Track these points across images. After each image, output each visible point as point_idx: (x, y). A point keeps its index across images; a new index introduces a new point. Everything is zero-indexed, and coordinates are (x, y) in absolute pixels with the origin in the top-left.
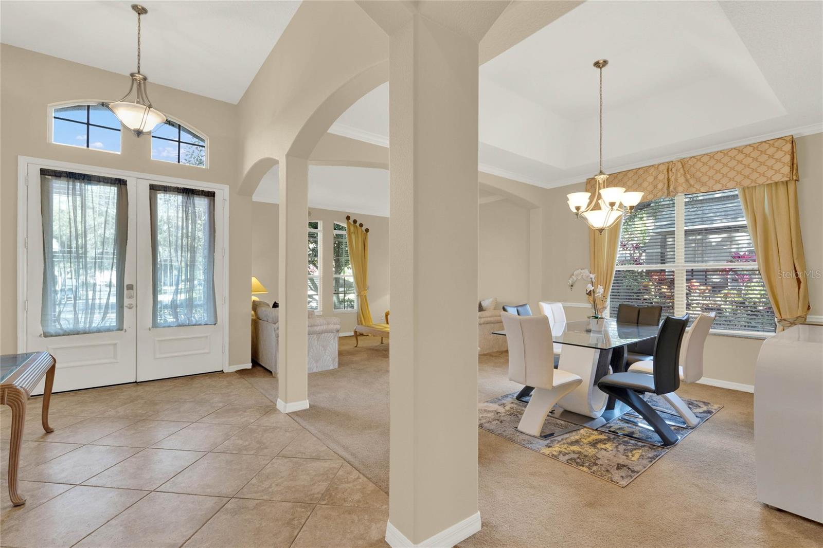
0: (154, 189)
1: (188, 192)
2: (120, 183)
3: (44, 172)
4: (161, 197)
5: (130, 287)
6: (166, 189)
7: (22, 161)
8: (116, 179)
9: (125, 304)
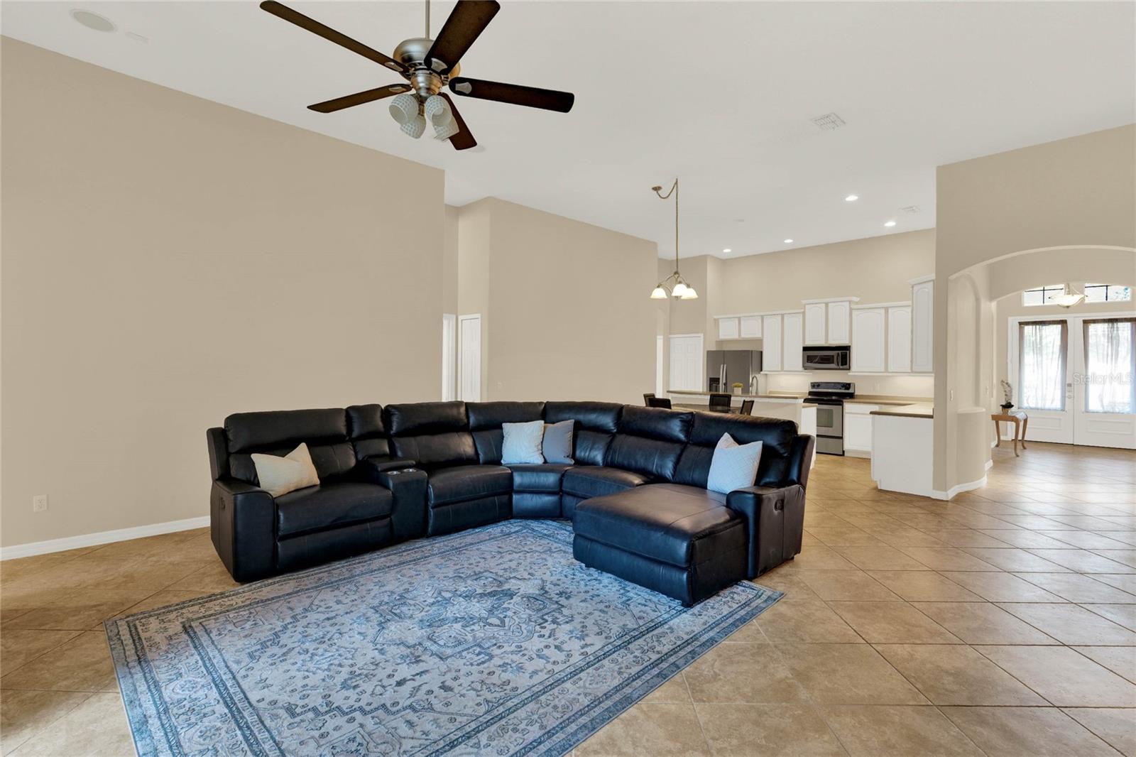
0: (1086, 322)
1: (1112, 321)
2: (1063, 323)
3: (1021, 324)
4: (1092, 327)
5: (1070, 385)
6: (1095, 321)
7: (1010, 319)
8: (1061, 321)
9: (1067, 395)
